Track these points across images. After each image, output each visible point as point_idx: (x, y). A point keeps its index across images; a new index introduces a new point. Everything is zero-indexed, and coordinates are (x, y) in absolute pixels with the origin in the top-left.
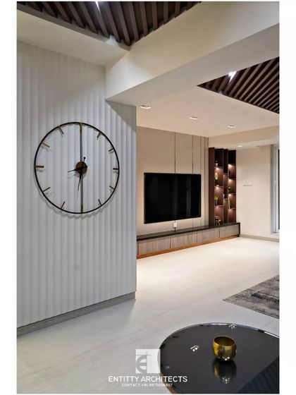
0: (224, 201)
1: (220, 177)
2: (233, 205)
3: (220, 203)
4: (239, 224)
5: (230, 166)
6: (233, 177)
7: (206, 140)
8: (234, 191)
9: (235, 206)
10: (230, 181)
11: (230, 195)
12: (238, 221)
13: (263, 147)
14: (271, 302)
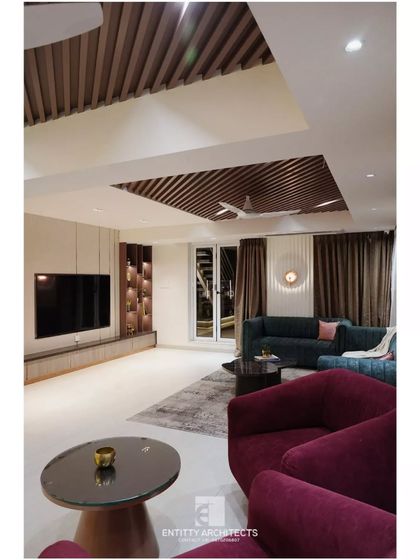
0: (138, 306)
1: (134, 278)
2: (149, 311)
3: (133, 308)
4: (156, 332)
5: (145, 265)
6: (149, 277)
7: (117, 232)
8: (149, 295)
9: (151, 312)
10: (145, 281)
11: (145, 299)
12: (154, 329)
13: (179, 245)
14: (174, 415)
